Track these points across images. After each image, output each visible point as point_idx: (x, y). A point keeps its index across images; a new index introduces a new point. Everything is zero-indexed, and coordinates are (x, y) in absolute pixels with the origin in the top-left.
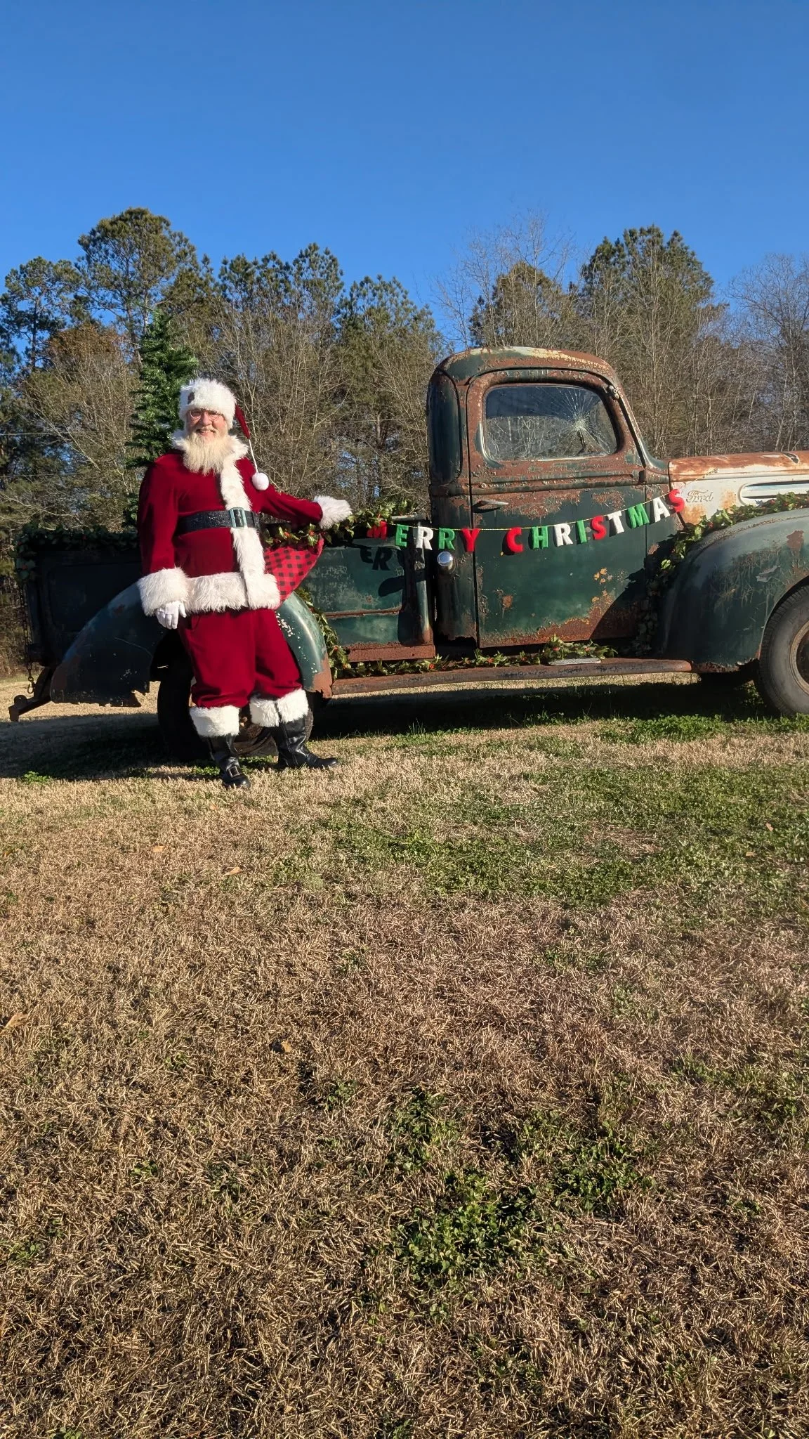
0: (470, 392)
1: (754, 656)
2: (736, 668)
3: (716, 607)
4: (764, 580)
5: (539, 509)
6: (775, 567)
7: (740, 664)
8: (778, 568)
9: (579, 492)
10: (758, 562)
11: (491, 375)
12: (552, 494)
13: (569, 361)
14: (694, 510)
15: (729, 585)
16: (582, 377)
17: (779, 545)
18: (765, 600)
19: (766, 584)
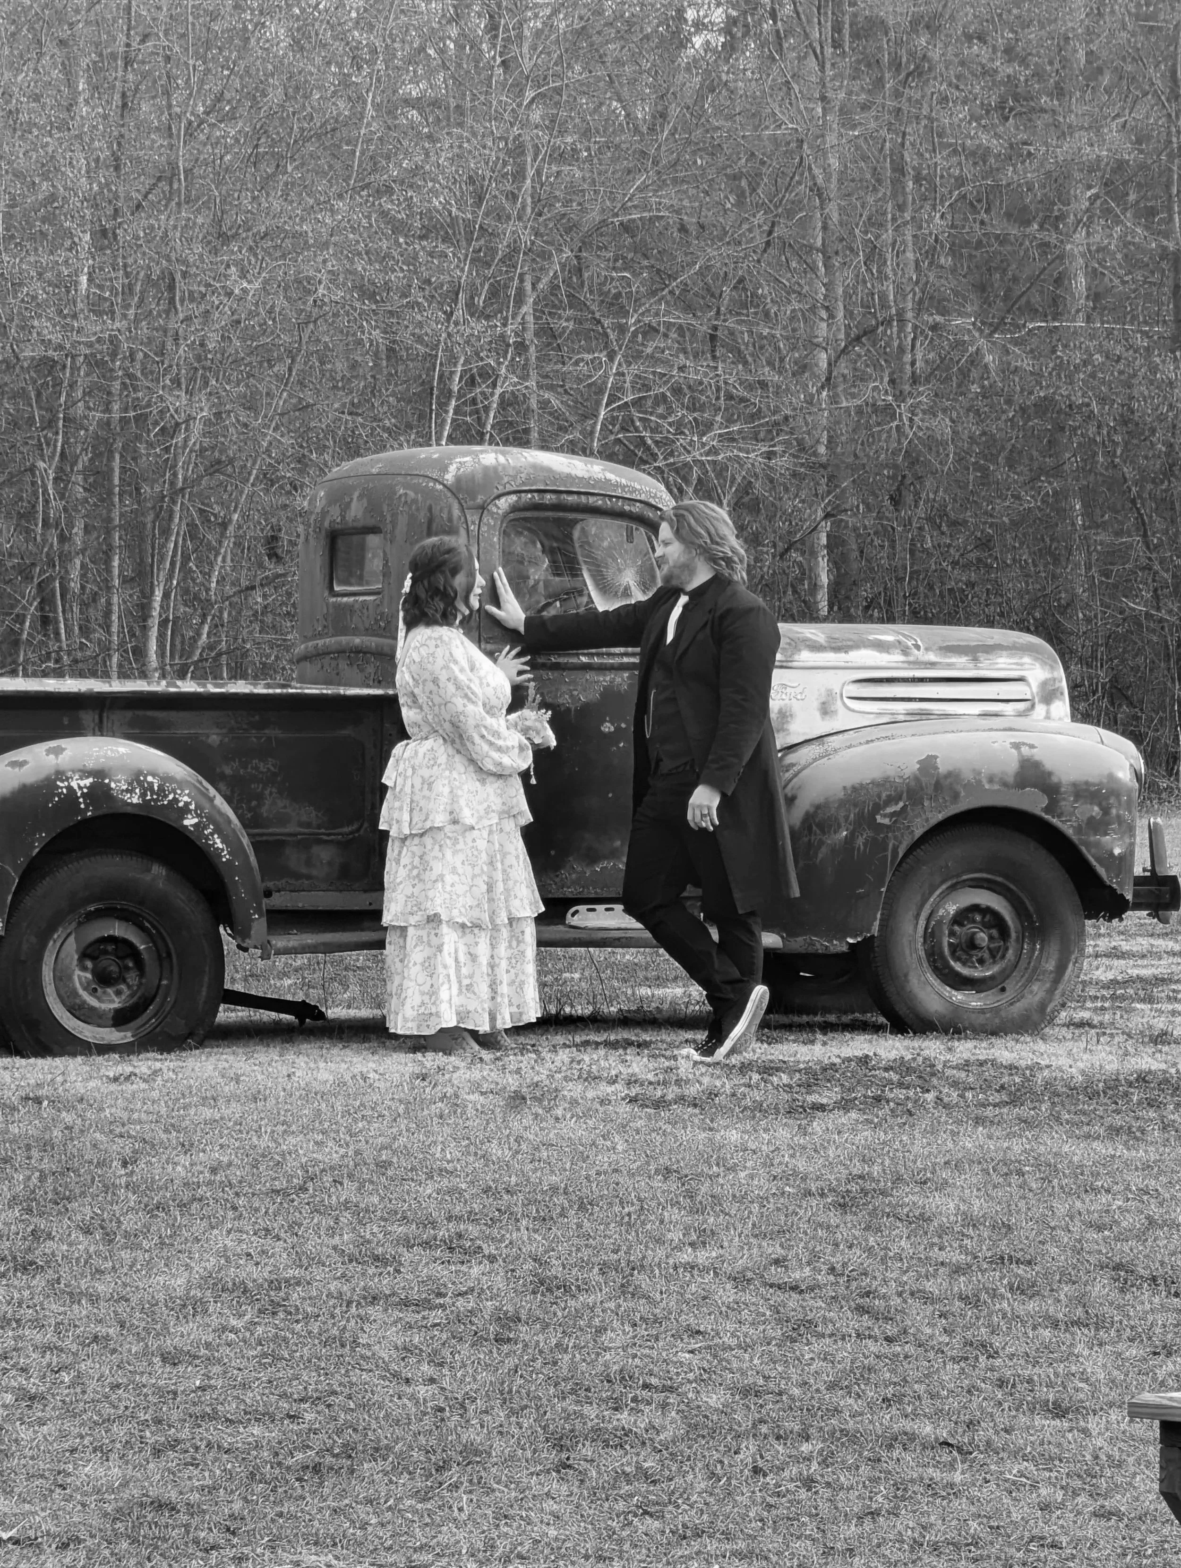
0: (485, 520)
1: (869, 931)
2: (845, 949)
3: (820, 856)
4: (886, 821)
5: (572, 696)
6: (901, 804)
7: (851, 941)
8: (905, 806)
9: (626, 675)
10: (879, 796)
11: (514, 498)
12: (589, 675)
13: (617, 485)
14: (780, 711)
15: (839, 826)
16: (636, 508)
17: (907, 773)
18: (885, 849)
19: (888, 827)
